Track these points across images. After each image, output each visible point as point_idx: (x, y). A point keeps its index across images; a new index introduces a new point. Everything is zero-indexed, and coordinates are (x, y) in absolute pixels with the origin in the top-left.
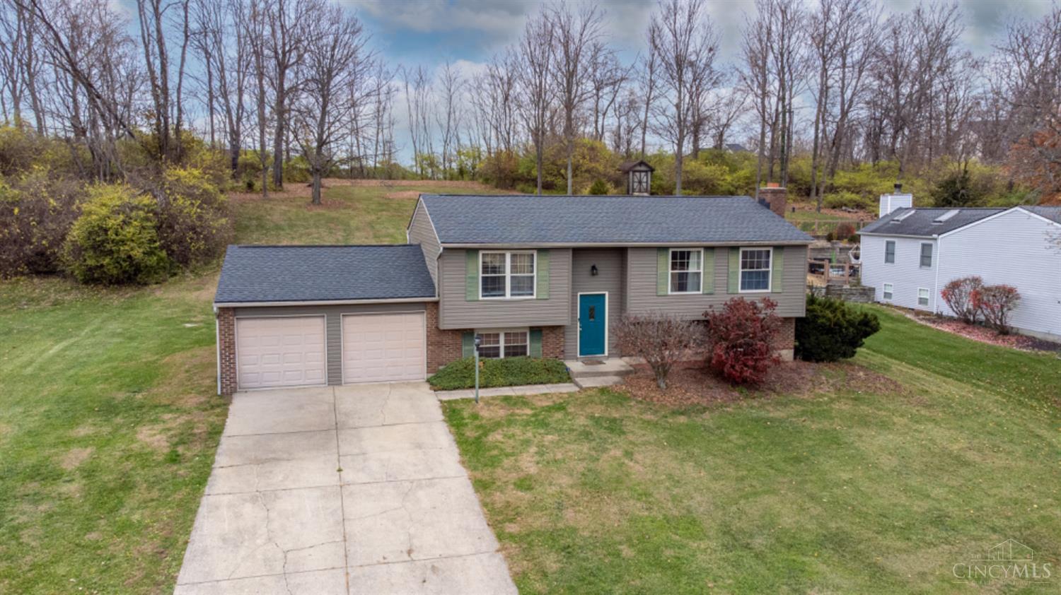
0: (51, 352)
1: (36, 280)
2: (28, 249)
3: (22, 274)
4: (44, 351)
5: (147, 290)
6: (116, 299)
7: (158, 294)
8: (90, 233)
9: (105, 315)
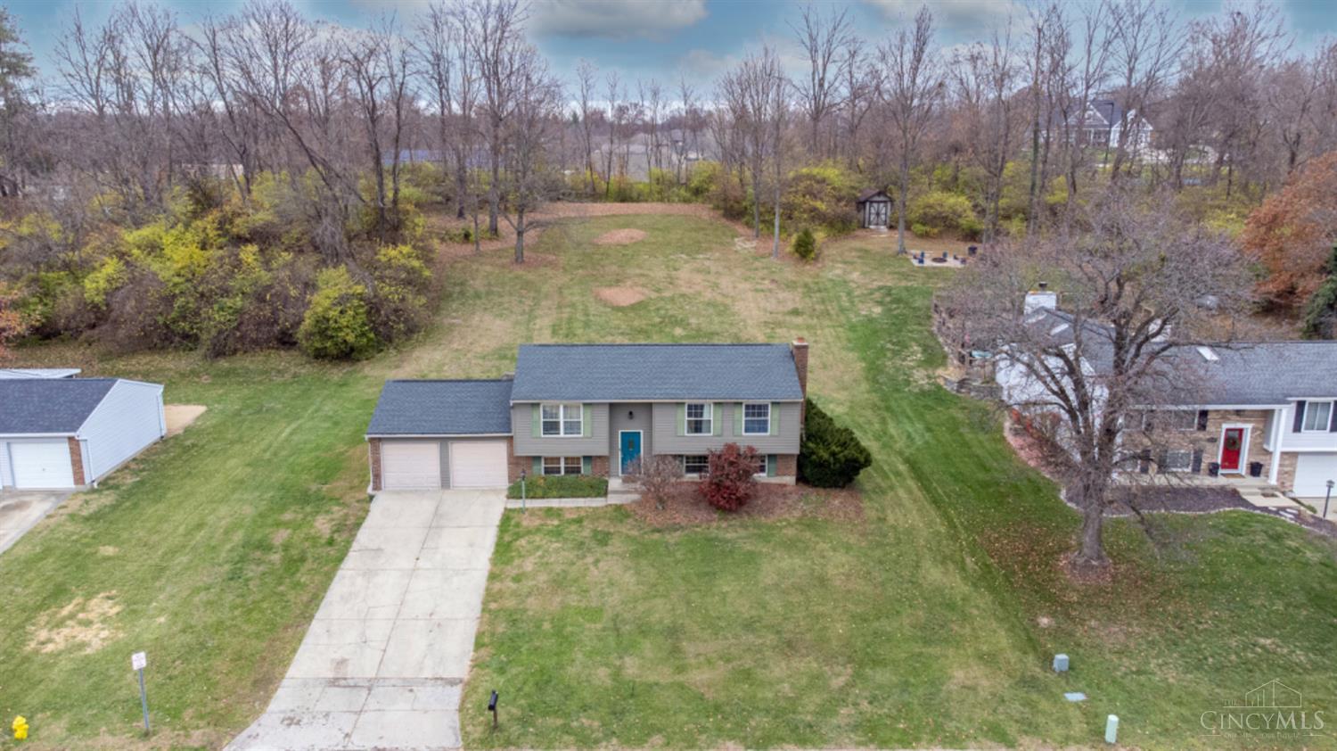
0: (283, 435)
1: (282, 353)
2: (277, 328)
3: (273, 348)
4: (278, 435)
5: (359, 365)
6: (336, 373)
7: (367, 370)
8: (317, 321)
9: (326, 392)
